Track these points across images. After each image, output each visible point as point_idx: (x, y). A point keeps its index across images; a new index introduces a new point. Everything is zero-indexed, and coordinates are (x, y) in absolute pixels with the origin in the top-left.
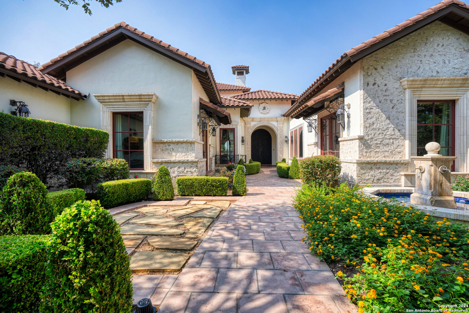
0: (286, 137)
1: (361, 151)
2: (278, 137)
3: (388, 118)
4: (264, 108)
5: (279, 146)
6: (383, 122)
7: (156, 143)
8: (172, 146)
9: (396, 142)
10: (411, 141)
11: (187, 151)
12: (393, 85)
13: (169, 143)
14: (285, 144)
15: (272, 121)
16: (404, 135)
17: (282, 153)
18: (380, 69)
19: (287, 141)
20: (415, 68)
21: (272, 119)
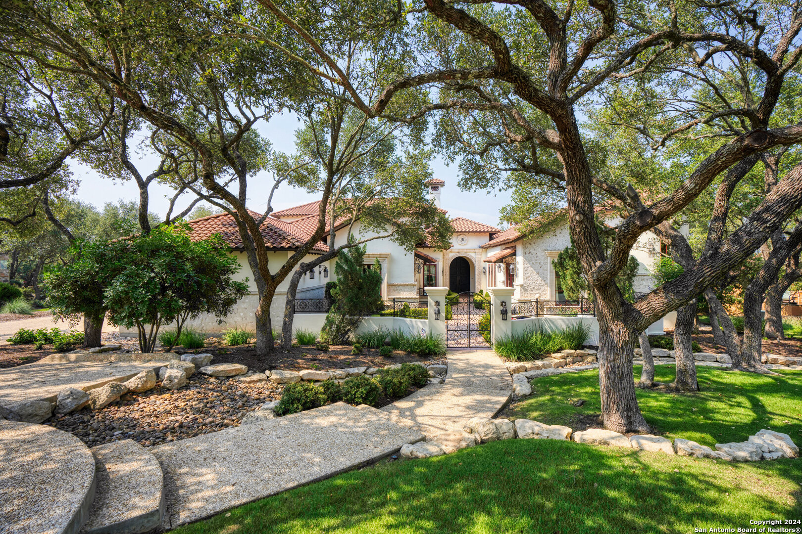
0: (484, 268)
1: (521, 293)
2: (476, 268)
3: (538, 274)
4: (463, 240)
5: (477, 277)
6: (535, 276)
7: (389, 285)
8: (401, 287)
9: (543, 288)
10: (551, 288)
11: (411, 291)
12: (541, 254)
13: (399, 285)
14: (483, 274)
15: (470, 252)
16: (547, 284)
17: (480, 283)
18: (533, 244)
19: (485, 273)
20: (553, 244)
21: (470, 250)
